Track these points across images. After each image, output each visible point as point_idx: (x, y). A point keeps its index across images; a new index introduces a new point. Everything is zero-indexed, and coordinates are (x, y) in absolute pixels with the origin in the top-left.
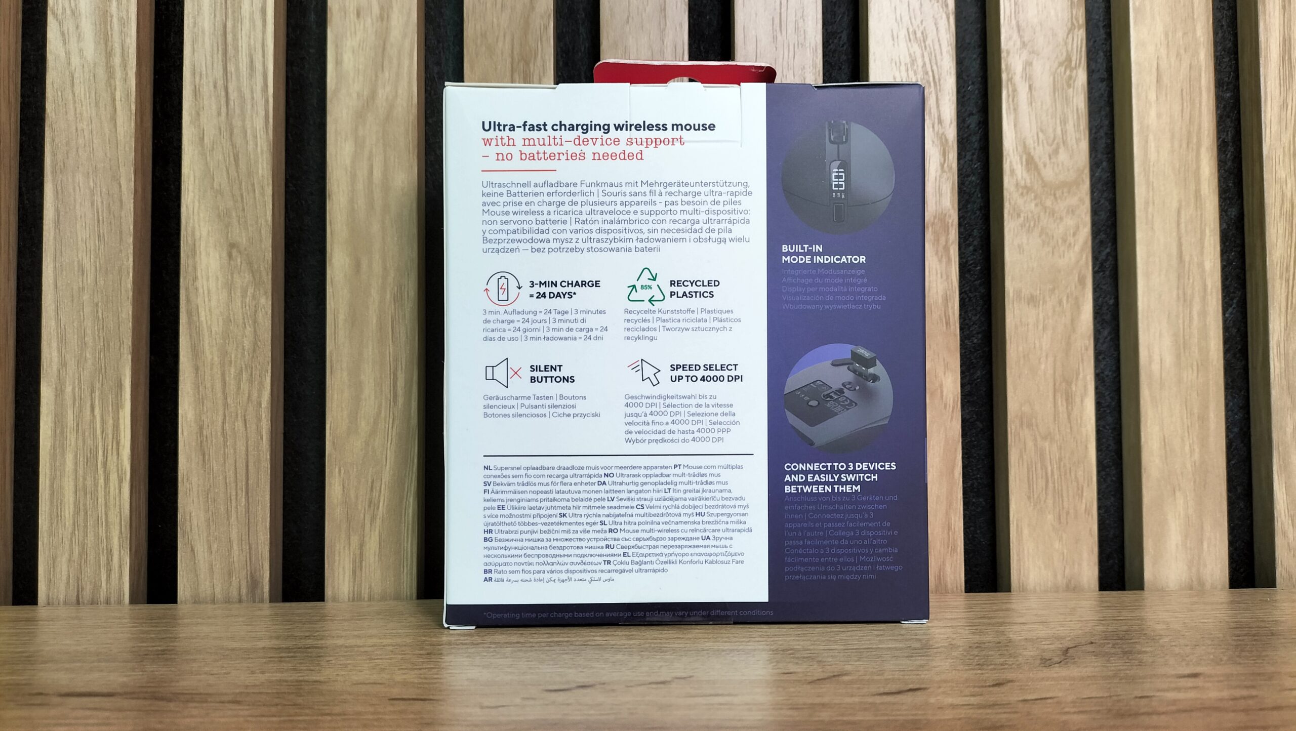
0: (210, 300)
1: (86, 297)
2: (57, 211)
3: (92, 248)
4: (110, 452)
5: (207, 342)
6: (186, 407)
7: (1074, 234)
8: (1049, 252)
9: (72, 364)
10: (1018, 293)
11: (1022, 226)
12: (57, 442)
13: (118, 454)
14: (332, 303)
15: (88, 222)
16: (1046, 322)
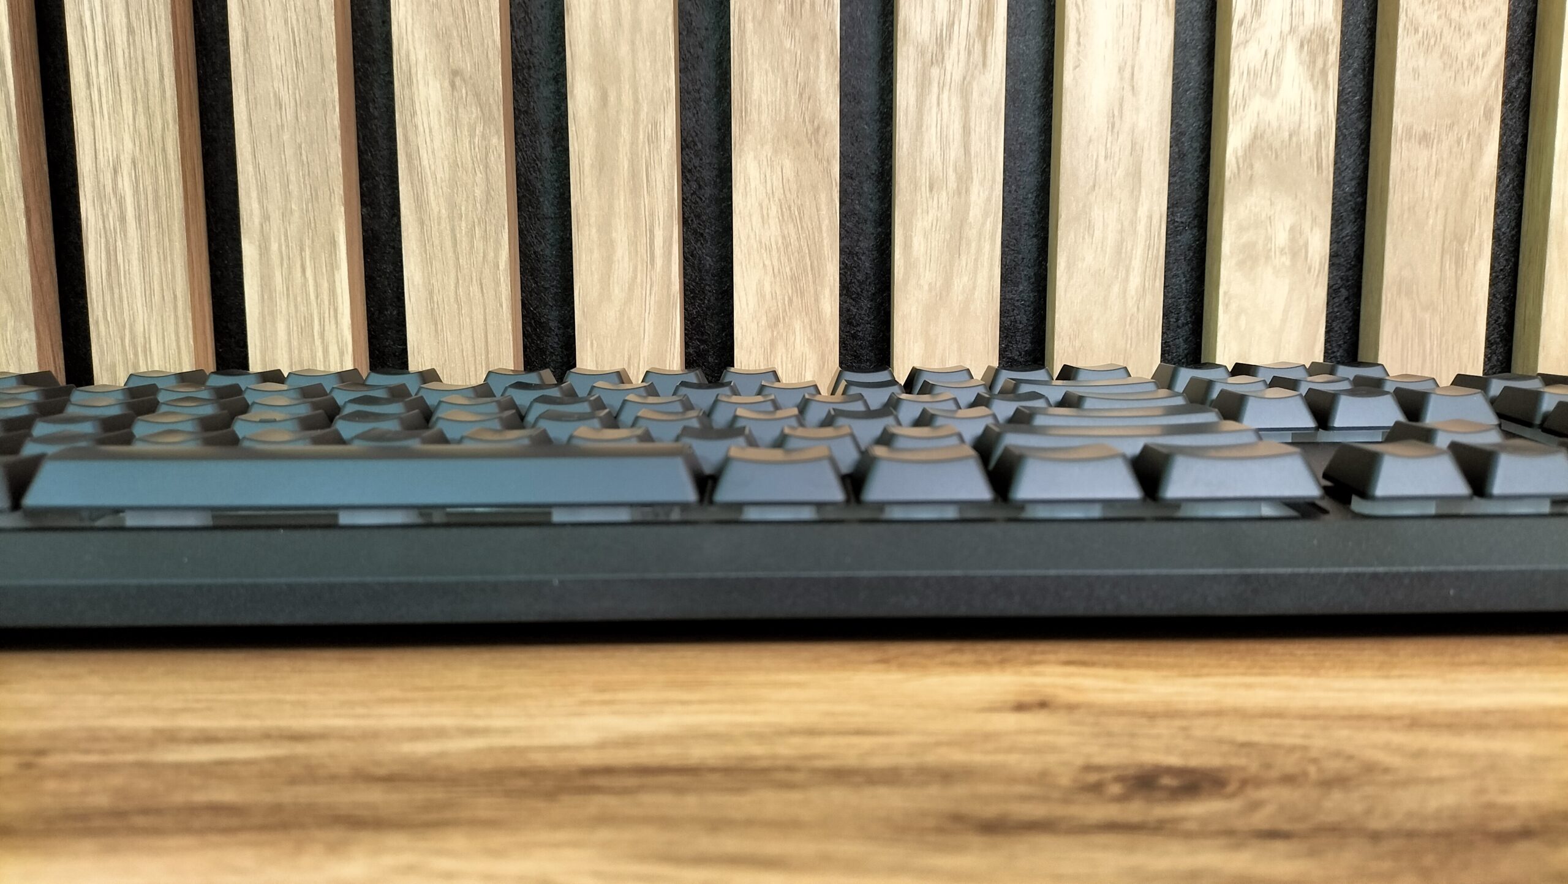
0: (432, 141)
1: (286, 137)
2: (245, 30)
3: (290, 77)
4: (327, 320)
5: (432, 191)
6: (412, 268)
7: (1484, 55)
8: (1450, 78)
9: (275, 216)
10: (1409, 130)
11: (1420, 44)
12: (266, 309)
13: (337, 323)
14: (576, 145)
15: (282, 45)
16: (1440, 165)
